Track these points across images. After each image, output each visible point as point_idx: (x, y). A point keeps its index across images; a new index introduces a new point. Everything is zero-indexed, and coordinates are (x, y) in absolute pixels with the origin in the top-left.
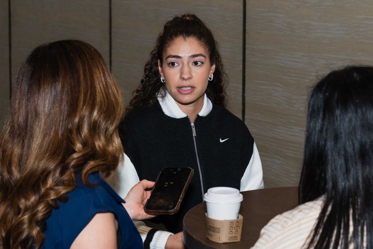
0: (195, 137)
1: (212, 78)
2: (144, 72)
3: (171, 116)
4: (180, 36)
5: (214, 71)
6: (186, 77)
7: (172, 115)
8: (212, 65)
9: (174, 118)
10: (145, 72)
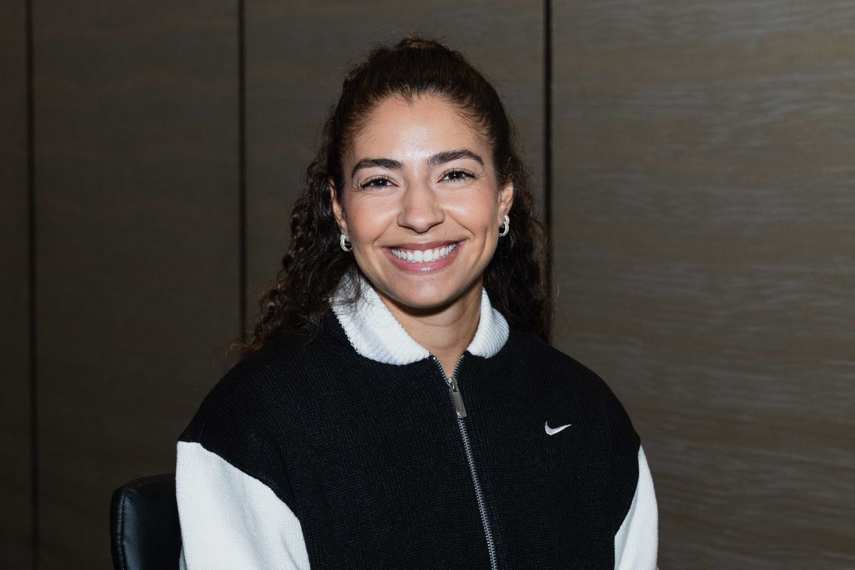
0: (464, 419)
1: (507, 228)
2: (290, 232)
3: (377, 359)
4: (393, 91)
5: (510, 205)
6: (420, 221)
7: (382, 355)
8: (501, 184)
9: (390, 362)
10: (294, 231)
